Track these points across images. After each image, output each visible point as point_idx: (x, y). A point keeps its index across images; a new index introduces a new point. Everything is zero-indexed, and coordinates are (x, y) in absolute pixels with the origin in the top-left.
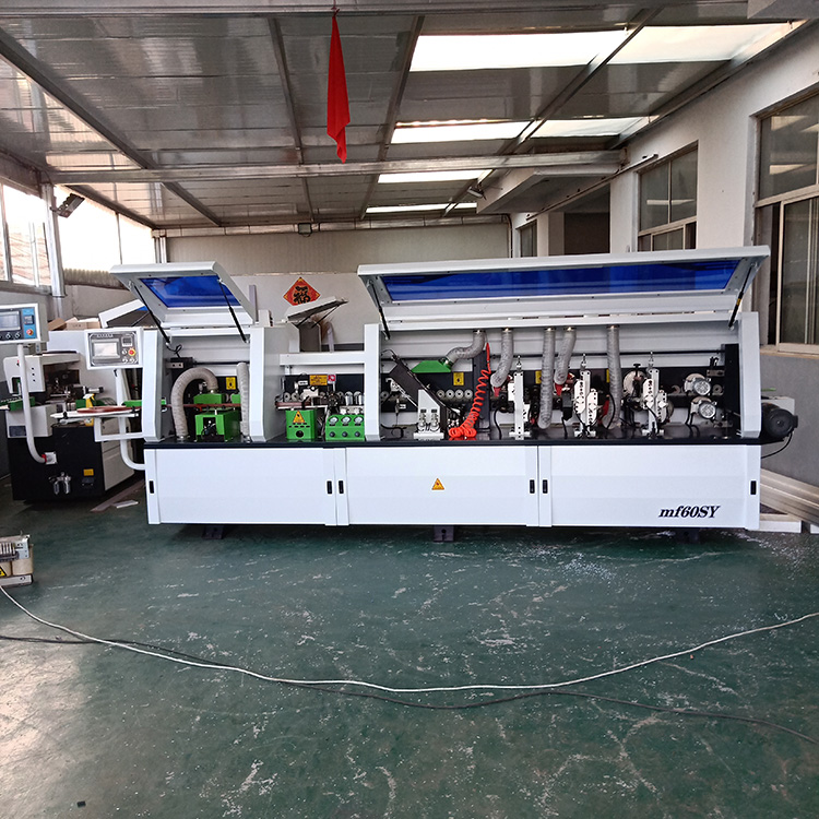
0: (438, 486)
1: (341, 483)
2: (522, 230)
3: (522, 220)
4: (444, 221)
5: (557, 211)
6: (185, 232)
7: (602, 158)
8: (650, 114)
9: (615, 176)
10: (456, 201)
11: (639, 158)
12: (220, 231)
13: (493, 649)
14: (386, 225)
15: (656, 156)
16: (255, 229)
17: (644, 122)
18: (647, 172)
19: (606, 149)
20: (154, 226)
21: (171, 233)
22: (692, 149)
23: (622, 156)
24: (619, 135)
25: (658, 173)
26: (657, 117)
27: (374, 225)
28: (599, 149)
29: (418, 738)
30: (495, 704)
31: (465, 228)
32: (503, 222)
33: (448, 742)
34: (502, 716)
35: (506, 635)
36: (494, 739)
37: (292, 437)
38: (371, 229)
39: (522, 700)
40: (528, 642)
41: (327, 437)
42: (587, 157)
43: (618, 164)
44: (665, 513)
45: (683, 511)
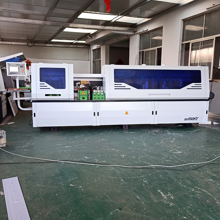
0: (127, 113)
1: (98, 113)
2: (93, 50)
3: (95, 47)
4: (71, 46)
5: (108, 45)
7: (129, 30)
8: (149, 18)
9: (132, 35)
10: (78, 40)
11: (141, 30)
12: (1, 42)
14: (55, 45)
15: (147, 30)
16: (13, 43)
17: (147, 20)
18: (142, 35)
19: (131, 27)
22: (161, 28)
23: (135, 30)
24: (136, 23)
25: (147, 35)
26: (151, 19)
27: (51, 45)
28: (129, 27)
29: (193, 178)
30: (200, 168)
31: (77, 48)
32: (88, 48)
33: (202, 178)
34: (207, 170)
35: (177, 151)
36: (213, 176)
37: (81, 99)
38: (50, 46)
39: (206, 166)
40: (185, 152)
41: (93, 99)
42: (126, 29)
43: (134, 32)
44: (186, 119)
45: (190, 119)
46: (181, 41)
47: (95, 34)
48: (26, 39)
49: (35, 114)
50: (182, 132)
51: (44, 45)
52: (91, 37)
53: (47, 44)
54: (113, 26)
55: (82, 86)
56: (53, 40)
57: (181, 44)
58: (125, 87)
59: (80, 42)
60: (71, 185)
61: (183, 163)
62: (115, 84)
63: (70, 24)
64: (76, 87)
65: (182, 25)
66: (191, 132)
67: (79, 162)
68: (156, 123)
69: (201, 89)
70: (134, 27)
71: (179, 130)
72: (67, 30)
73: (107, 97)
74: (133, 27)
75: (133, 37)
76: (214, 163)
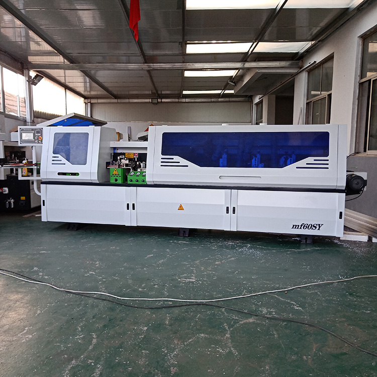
0: (181, 208)
1: (133, 205)
2: (257, 104)
3: (257, 100)
4: (220, 100)
5: (272, 94)
6: (100, 101)
7: (291, 64)
8: (312, 41)
9: (297, 74)
10: (225, 89)
11: (307, 64)
12: (115, 101)
13: (183, 283)
14: (193, 100)
15: (315, 62)
16: (131, 101)
17: (310, 44)
18: (311, 70)
19: (292, 60)
20: (85, 97)
21: (93, 101)
22: (330, 58)
23: (300, 64)
24: (298, 53)
25: (316, 72)
26: (315, 42)
27: (187, 100)
31: (230, 103)
37: (112, 181)
41: (129, 182)
43: (298, 67)
44: (295, 227)
45: (304, 226)
46: (358, 78)
48: (151, 93)
49: (44, 201)
51: (177, 100)
52: (234, 83)
53: (180, 98)
54: (259, 61)
55: (123, 162)
56: (185, 92)
57: (358, 84)
58: (179, 162)
62: (162, 158)
64: (117, 162)
65: (361, 47)
69: (328, 168)
70: (297, 60)
73: (149, 179)
75: (299, 76)
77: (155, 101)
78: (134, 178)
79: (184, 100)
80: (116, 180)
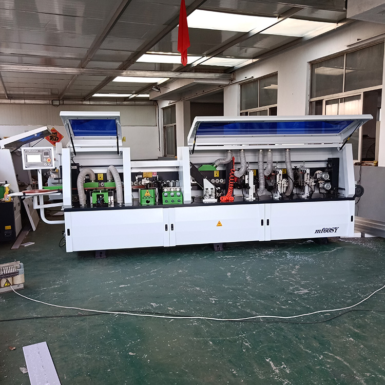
0: (219, 224)
1: (172, 225)
3: (166, 104)
4: (125, 103)
5: (187, 101)
7: (222, 77)
8: (254, 58)
9: (229, 85)
10: (137, 93)
11: (242, 78)
12: (8, 101)
14: (98, 103)
15: (253, 77)
16: (27, 101)
17: (250, 61)
19: (224, 73)
22: (274, 75)
24: (233, 67)
25: (252, 85)
26: (257, 60)
27: (92, 103)
28: (222, 73)
29: (324, 337)
30: (336, 318)
31: (136, 107)
32: (153, 105)
33: (338, 337)
34: (345, 323)
35: (301, 289)
36: (356, 333)
37: (144, 203)
38: (90, 105)
39: (345, 315)
40: (314, 290)
41: (164, 203)
42: (218, 75)
43: (230, 80)
45: (325, 230)
46: (309, 97)
47: (165, 84)
49: (68, 230)
50: (312, 254)
51: (80, 102)
52: (159, 89)
53: (84, 100)
54: (195, 72)
55: (145, 181)
57: (309, 102)
59: (140, 96)
60: (130, 353)
61: (309, 310)
63: (123, 72)
64: (135, 182)
65: (310, 71)
66: (326, 253)
67: (142, 313)
68: (268, 239)
70: (231, 73)
71: (306, 250)
72: (118, 79)
73: (187, 199)
74: (229, 72)
75: (229, 88)
76: (358, 309)
77: (57, 103)
78: (170, 199)
79: (88, 103)
80: (148, 202)
